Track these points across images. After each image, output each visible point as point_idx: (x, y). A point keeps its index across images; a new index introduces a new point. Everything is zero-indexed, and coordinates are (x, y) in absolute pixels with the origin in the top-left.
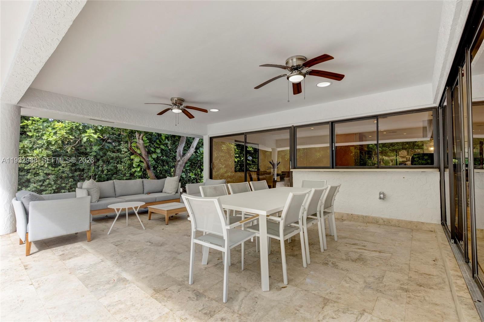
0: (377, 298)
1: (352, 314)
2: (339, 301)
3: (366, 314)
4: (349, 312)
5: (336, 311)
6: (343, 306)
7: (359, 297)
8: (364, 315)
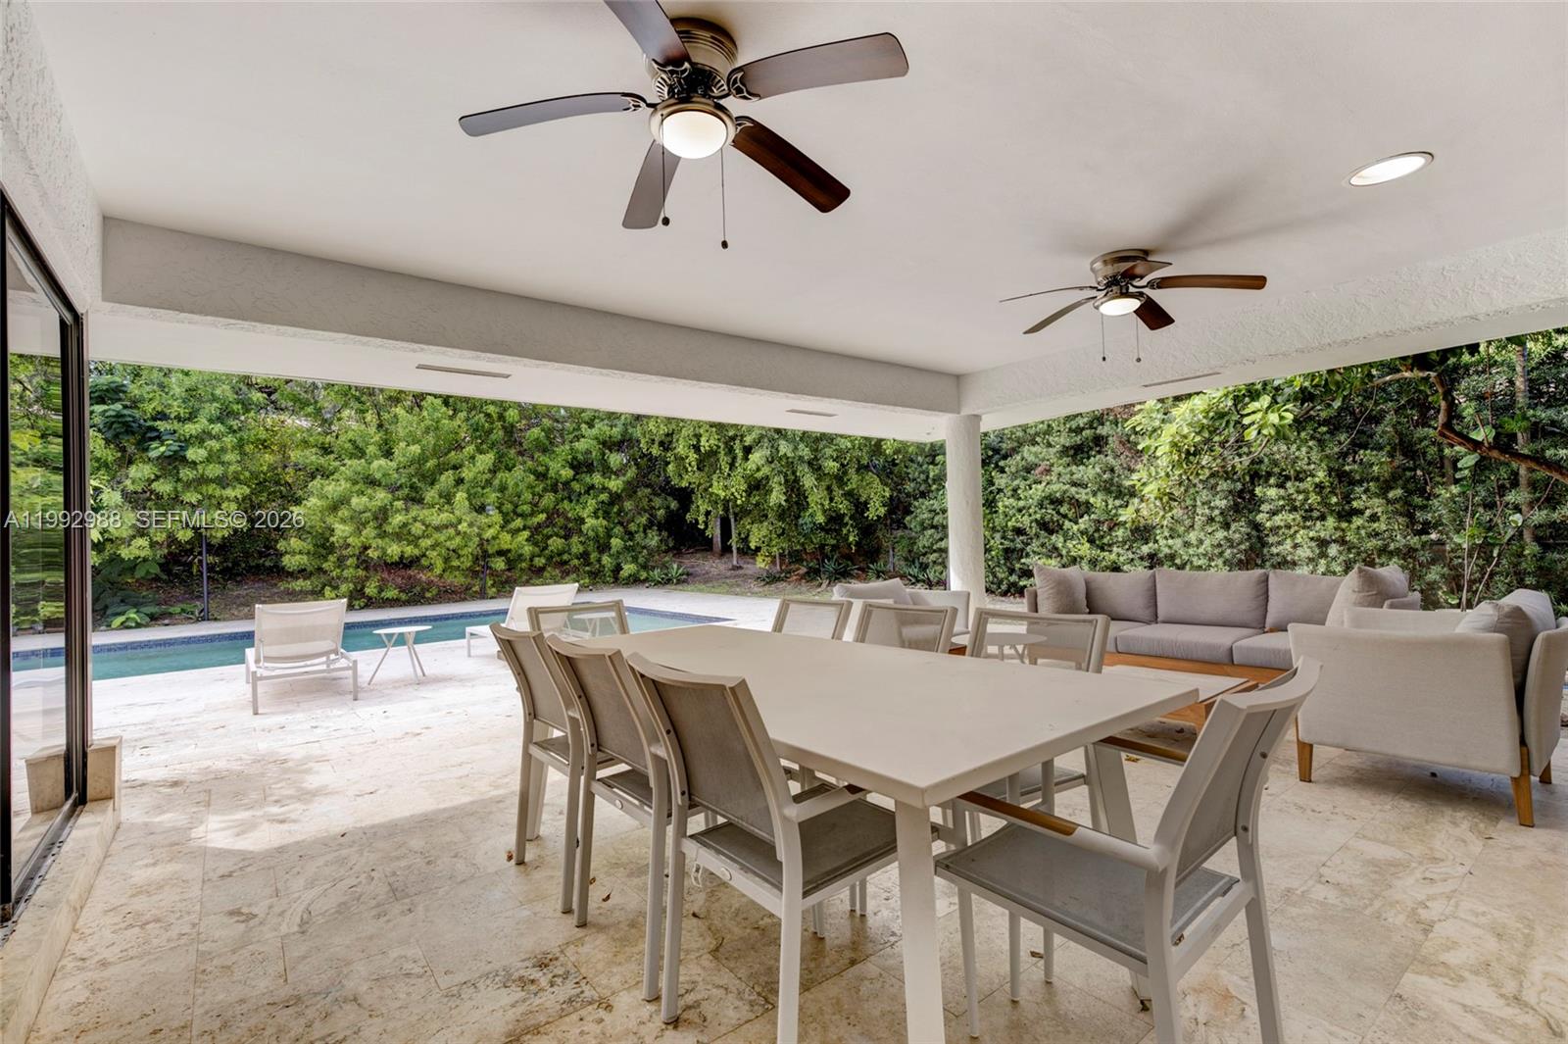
0: (286, 980)
1: (326, 912)
2: (374, 912)
3: (296, 929)
4: (333, 910)
5: (360, 896)
6: (355, 911)
7: (338, 949)
8: (300, 926)
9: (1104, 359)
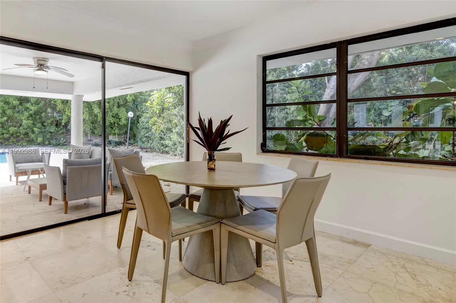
9: (47, 88)
